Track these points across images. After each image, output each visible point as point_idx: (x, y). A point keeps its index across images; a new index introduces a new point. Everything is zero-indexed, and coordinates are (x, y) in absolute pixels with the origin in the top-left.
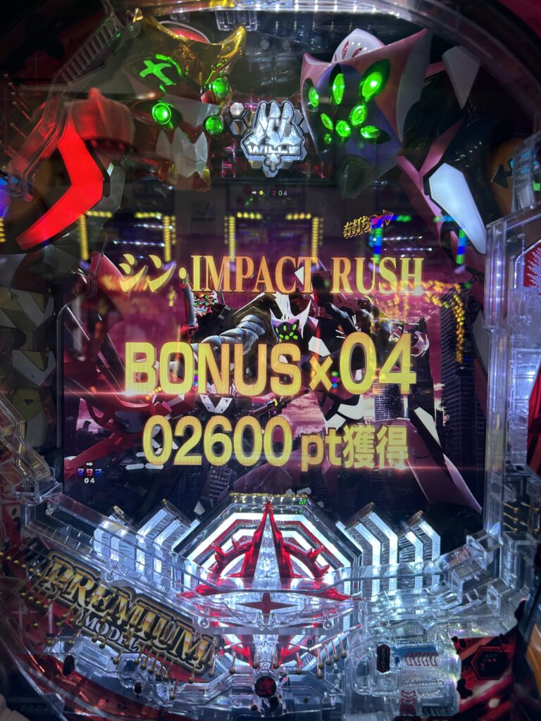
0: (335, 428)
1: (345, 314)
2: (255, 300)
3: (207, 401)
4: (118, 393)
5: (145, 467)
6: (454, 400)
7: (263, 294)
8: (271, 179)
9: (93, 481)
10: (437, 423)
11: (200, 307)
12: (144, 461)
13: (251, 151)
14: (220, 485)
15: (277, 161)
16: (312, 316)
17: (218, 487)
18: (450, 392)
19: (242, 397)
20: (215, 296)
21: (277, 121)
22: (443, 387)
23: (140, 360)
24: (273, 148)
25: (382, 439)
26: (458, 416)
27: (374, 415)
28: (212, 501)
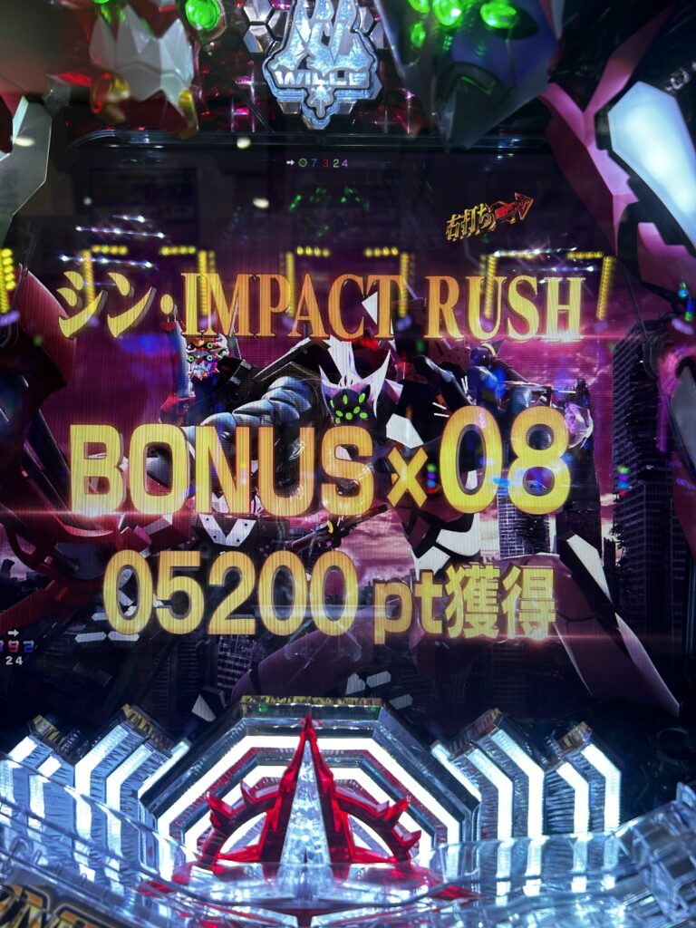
0: (431, 571)
1: (448, 375)
2: (293, 350)
3: (211, 526)
4: (59, 513)
5: (107, 638)
6: (634, 522)
7: (307, 340)
8: (318, 132)
9: (19, 661)
10: (605, 562)
11: (198, 363)
12: (105, 627)
13: (280, 81)
14: (235, 668)
15: (328, 100)
16: (393, 380)
17: (232, 671)
18: (628, 509)
19: (272, 518)
20: (223, 344)
21: (328, 26)
22: (616, 500)
23: (95, 456)
24: (320, 77)
25: (512, 587)
26: (640, 549)
27: (498, 548)
28: (222, 694)
